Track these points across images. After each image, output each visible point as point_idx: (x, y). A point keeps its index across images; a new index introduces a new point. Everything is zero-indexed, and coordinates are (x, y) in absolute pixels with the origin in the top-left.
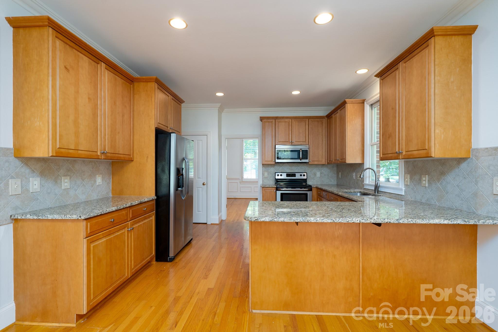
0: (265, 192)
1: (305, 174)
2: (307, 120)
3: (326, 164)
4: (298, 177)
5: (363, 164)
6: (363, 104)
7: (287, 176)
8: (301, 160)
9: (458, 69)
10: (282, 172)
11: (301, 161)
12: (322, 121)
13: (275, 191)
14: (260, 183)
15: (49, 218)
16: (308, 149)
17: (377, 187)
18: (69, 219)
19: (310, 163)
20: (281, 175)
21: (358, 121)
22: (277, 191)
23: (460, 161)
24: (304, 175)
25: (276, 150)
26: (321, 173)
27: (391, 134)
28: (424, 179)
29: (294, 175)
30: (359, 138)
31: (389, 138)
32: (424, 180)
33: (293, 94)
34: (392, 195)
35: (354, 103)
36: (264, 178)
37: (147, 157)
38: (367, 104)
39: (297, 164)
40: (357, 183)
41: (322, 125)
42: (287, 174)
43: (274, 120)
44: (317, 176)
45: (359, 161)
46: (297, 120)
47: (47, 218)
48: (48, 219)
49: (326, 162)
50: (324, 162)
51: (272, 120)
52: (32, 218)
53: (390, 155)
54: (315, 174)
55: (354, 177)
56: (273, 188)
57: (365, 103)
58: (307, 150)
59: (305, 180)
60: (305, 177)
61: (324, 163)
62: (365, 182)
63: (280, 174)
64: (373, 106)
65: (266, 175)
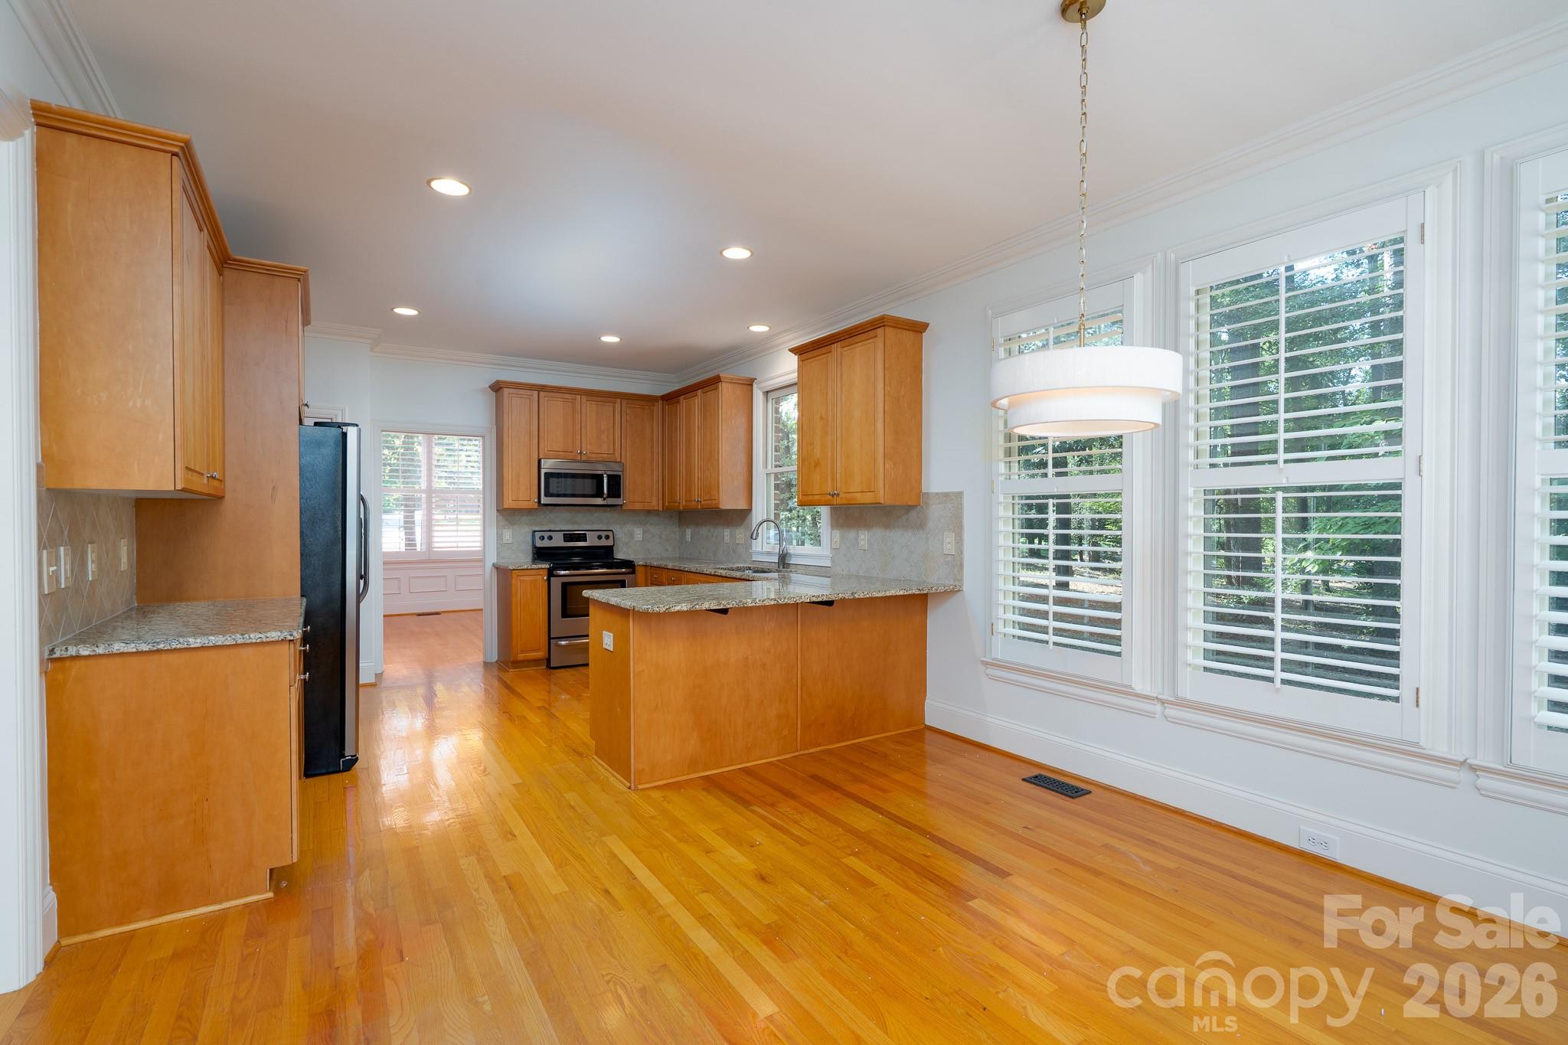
0: (519, 582)
1: (610, 534)
2: (619, 400)
3: (661, 509)
4: (591, 541)
5: (750, 510)
6: (750, 387)
7: (565, 541)
8: (604, 499)
9: (909, 379)
10: (550, 531)
11: (604, 503)
12: (652, 408)
13: (545, 578)
14: (492, 559)
15: (192, 646)
16: (620, 473)
17: (783, 558)
18: (258, 641)
19: (624, 508)
20: (550, 538)
21: (741, 421)
22: (552, 578)
23: (909, 508)
24: (607, 537)
25: (543, 471)
26: (644, 532)
27: (819, 460)
28: (862, 537)
29: (583, 538)
30: (741, 457)
31: (815, 467)
32: (863, 540)
33: (604, 342)
34: (810, 568)
35: (735, 383)
36: (501, 545)
37: (274, 488)
38: (760, 389)
39: (589, 508)
40: (734, 551)
41: (653, 419)
42: (564, 534)
43: (535, 393)
44: (636, 539)
45: (742, 505)
46: (595, 398)
47: (185, 646)
48: (189, 646)
49: (661, 505)
50: (655, 503)
51: (529, 392)
52: (134, 650)
53: (816, 497)
54: (631, 535)
55: (727, 538)
56: (541, 572)
57: (755, 386)
58: (620, 476)
59: (609, 550)
60: (609, 543)
61: (656, 508)
62: (754, 549)
63: (546, 535)
64: (769, 394)
65: (508, 537)
